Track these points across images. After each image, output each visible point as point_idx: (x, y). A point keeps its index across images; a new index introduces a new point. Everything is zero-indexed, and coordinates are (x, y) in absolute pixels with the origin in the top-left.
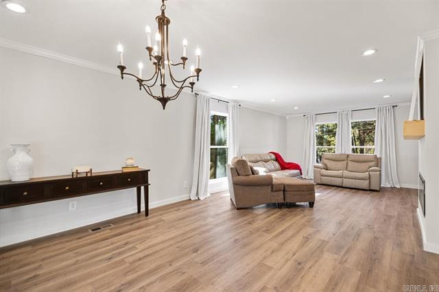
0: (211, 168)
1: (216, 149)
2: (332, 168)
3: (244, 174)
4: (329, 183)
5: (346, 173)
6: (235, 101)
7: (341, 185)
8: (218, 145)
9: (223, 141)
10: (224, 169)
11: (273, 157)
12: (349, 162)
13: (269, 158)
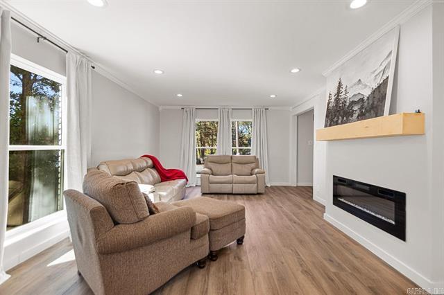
0: (11, 198)
1: (31, 152)
2: (218, 173)
3: (135, 218)
4: (219, 192)
5: (236, 178)
6: (83, 54)
7: (231, 192)
8: (35, 143)
9: (50, 132)
10: (52, 195)
11: (150, 162)
12: (234, 164)
13: (145, 165)
